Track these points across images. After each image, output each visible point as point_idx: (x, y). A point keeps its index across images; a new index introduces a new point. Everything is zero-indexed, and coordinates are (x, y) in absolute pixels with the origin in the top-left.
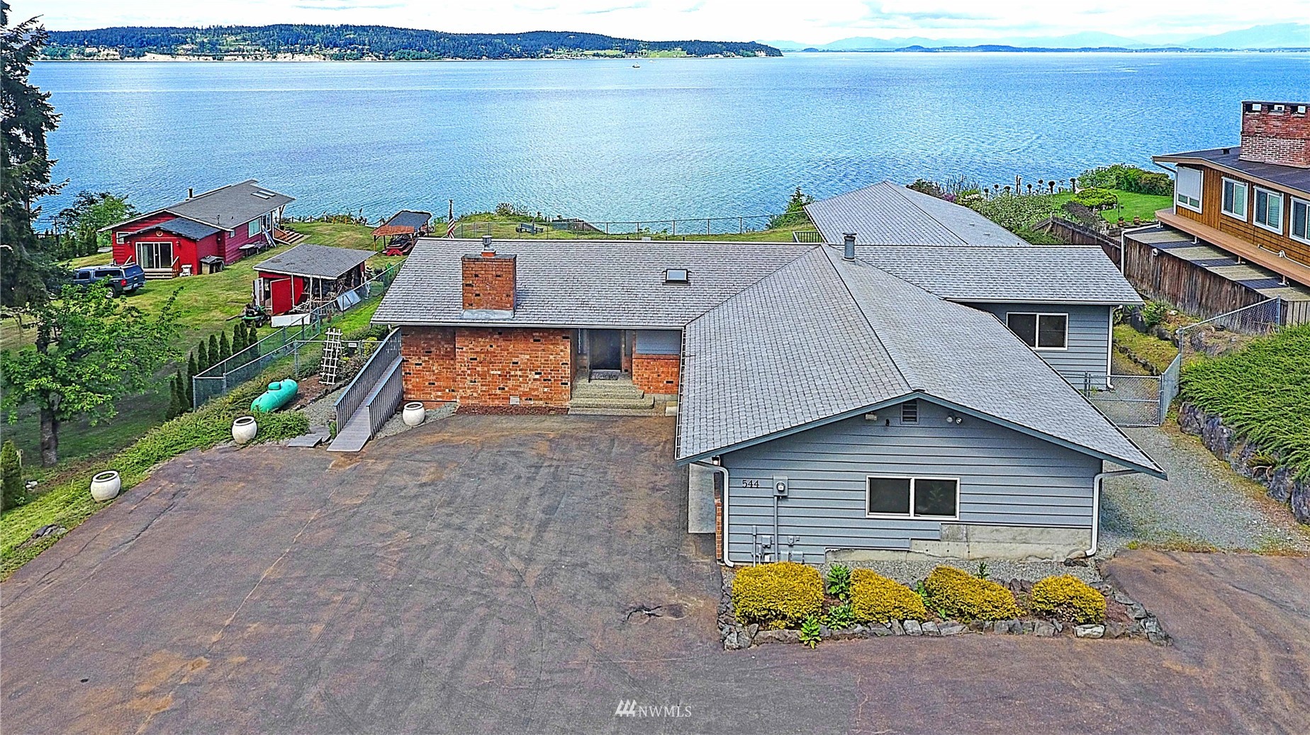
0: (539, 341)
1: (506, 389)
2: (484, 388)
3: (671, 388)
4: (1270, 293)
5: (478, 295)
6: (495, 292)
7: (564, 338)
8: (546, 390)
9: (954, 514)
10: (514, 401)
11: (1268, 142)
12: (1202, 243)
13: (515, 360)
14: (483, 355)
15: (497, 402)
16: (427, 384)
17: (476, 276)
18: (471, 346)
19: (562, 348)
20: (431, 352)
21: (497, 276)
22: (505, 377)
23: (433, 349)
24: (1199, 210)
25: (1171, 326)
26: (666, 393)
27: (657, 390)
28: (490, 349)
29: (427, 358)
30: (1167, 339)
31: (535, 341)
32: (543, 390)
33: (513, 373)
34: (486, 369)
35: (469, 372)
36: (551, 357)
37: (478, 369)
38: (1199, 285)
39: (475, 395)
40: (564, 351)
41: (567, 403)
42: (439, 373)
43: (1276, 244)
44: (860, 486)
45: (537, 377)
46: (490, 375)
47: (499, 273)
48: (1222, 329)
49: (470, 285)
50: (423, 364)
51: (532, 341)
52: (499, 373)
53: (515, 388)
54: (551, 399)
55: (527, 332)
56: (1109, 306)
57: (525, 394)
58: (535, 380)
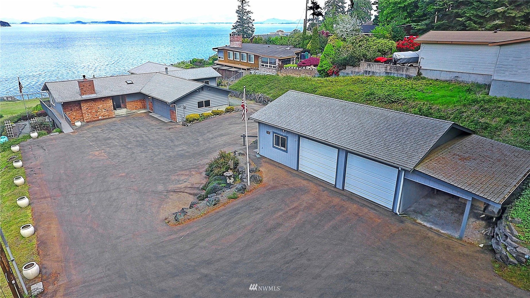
0: (104, 101)
1: (97, 115)
2: (91, 116)
3: (136, 108)
4: (240, 71)
5: (85, 91)
6: (90, 90)
7: (110, 99)
8: (108, 113)
9: (210, 106)
10: (100, 118)
11: (235, 42)
12: (225, 66)
13: (98, 107)
14: (89, 107)
15: (95, 119)
16: (73, 119)
17: (84, 86)
18: (86, 105)
19: (110, 102)
20: (72, 110)
21: (90, 85)
22: (97, 112)
23: (73, 109)
24: (223, 60)
25: (223, 83)
26: (135, 110)
27: (133, 109)
28: (91, 105)
29: (71, 112)
30: (223, 86)
31: (103, 101)
32: (107, 113)
33: (98, 111)
34: (91, 111)
35: (86, 112)
36: (108, 105)
37: (89, 111)
38: (227, 74)
39: (89, 118)
40: (110, 103)
41: (114, 116)
42: (76, 115)
43: (238, 63)
44: (196, 104)
45: (105, 110)
46: (92, 112)
47: (90, 84)
48: (232, 81)
49: (82, 89)
50: (71, 114)
51: (102, 101)
52: (95, 111)
53: (100, 114)
54: (109, 115)
55: (101, 99)
56: (216, 77)
57: (103, 115)
58: (105, 111)
